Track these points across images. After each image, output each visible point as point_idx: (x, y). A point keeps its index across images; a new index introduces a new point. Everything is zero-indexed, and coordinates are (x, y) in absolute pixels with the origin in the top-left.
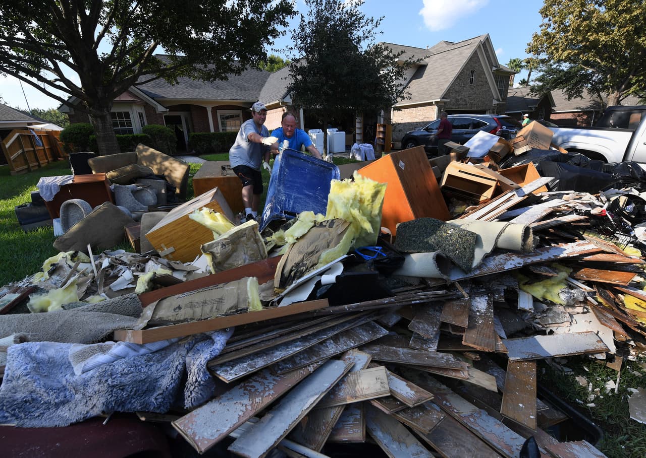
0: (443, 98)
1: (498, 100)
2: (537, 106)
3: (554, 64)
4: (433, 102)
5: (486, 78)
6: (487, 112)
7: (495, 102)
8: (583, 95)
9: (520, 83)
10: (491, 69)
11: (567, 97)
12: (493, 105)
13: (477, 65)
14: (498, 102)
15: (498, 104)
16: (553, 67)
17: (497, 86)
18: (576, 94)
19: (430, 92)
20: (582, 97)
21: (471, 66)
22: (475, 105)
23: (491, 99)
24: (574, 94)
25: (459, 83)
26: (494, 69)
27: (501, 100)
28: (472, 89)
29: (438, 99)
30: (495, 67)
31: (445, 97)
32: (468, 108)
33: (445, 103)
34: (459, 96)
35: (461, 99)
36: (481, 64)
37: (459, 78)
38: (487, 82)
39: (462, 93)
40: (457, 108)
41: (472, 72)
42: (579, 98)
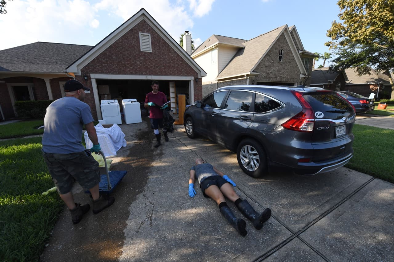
0: (253, 72)
1: (304, 74)
2: (335, 80)
3: (348, 48)
4: (244, 75)
5: (293, 56)
6: (295, 84)
7: (302, 76)
8: (370, 72)
9: (318, 67)
10: (298, 52)
11: (358, 74)
12: (300, 79)
13: (284, 45)
14: (305, 76)
15: (304, 78)
16: (347, 51)
17: (303, 63)
18: (365, 71)
19: (244, 67)
20: (370, 74)
21: (279, 45)
22: (284, 78)
23: (299, 73)
24: (363, 71)
25: (268, 60)
26: (300, 52)
27: (307, 74)
28: (281, 65)
29: (249, 72)
30: (301, 51)
31: (256, 71)
32: (278, 80)
33: (256, 76)
34: (269, 70)
35: (271, 73)
36: (288, 45)
37: (268, 54)
38: (294, 60)
39: (271, 68)
40: (268, 80)
41: (281, 51)
42: (368, 75)
